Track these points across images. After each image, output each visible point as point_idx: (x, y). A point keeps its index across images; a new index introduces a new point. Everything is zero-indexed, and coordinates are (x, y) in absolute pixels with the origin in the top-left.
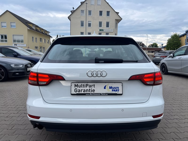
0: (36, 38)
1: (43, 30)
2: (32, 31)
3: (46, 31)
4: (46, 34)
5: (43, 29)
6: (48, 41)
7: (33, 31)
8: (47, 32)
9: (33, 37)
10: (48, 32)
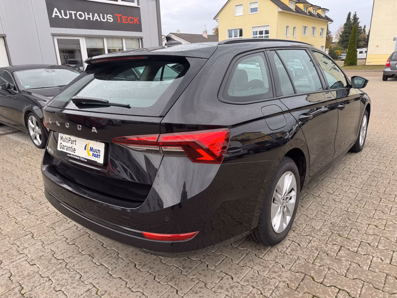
0: (294, 28)
1: (312, 8)
2: (287, 13)
3: (320, 8)
4: (319, 16)
5: (312, 5)
6: (322, 29)
7: (290, 14)
8: (321, 10)
9: (287, 27)
10: (325, 10)
